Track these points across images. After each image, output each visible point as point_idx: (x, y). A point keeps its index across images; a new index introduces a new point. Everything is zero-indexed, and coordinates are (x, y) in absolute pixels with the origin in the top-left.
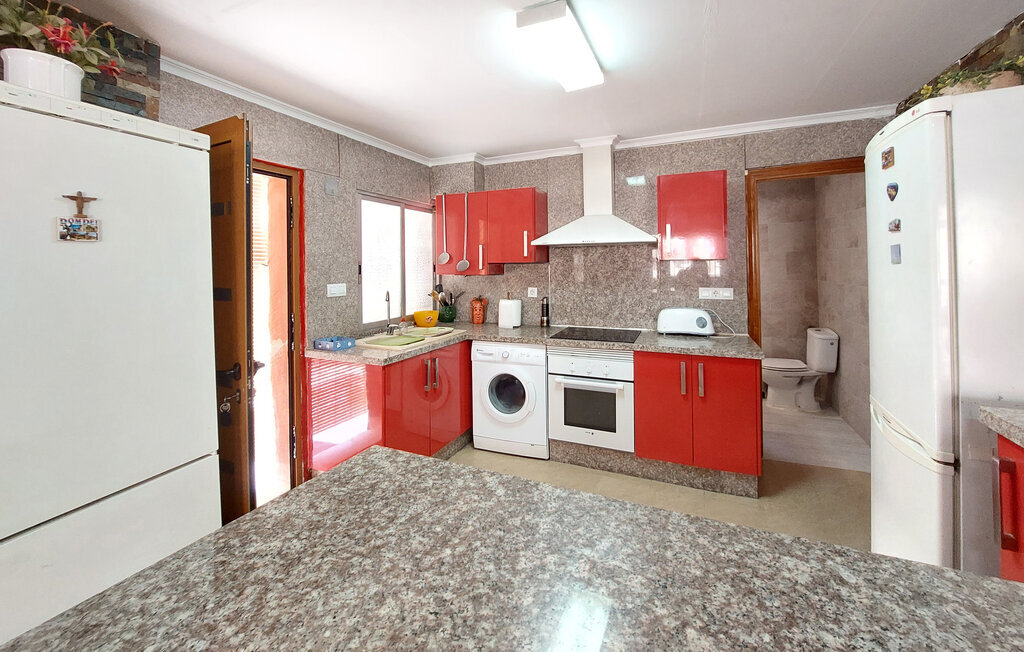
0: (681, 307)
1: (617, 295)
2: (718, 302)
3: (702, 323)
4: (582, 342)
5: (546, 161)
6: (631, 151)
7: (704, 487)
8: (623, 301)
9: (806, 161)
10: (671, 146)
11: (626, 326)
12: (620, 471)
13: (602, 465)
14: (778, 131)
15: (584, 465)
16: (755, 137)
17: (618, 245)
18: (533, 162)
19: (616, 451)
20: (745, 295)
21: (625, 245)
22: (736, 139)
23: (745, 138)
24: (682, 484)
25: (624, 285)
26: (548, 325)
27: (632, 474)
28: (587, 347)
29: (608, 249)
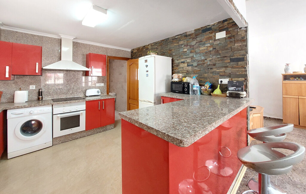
0: (91, 89)
1: (71, 87)
2: (100, 87)
3: (98, 92)
4: (68, 101)
5: (43, 37)
6: (79, 43)
7: (103, 131)
8: (73, 88)
9: (118, 56)
10: (90, 45)
11: (74, 96)
12: (81, 137)
13: (74, 139)
14: (113, 48)
15: (67, 141)
16: (109, 48)
17: (72, 71)
18: (35, 35)
19: (79, 132)
20: (106, 85)
21: (74, 71)
22: (105, 48)
23: (107, 48)
24: (98, 133)
25: (74, 83)
26: (42, 100)
27: (84, 136)
28: (70, 102)
29: (68, 72)
